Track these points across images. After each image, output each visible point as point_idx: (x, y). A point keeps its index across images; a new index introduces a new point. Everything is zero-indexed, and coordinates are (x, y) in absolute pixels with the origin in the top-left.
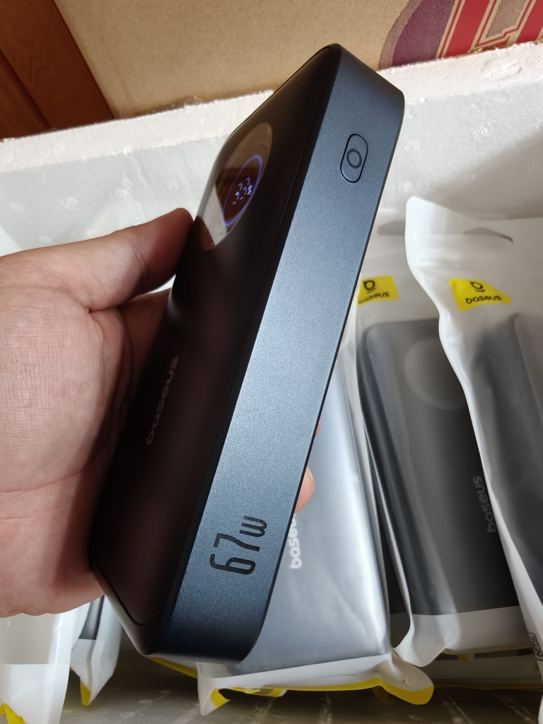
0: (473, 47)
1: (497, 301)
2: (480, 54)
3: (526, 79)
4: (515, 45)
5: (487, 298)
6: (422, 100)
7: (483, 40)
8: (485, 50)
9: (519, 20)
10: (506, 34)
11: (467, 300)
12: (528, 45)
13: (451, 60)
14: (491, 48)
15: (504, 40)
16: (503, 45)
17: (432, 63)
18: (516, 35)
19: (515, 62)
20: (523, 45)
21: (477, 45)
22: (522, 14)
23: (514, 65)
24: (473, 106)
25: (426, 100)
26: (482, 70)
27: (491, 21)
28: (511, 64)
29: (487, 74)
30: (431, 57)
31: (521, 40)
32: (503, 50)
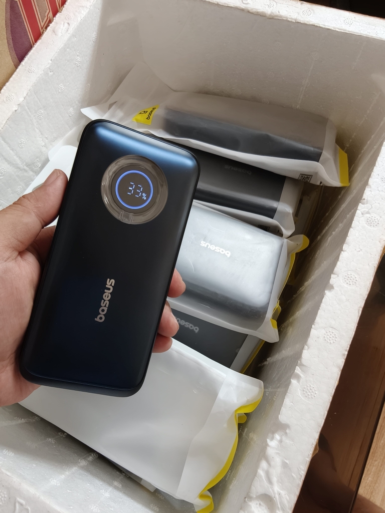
0: (41, 31)
1: (155, 110)
2: (47, 31)
3: (74, 25)
4: (54, 18)
5: (151, 112)
6: (50, 62)
7: (42, 24)
8: (46, 28)
9: (47, 7)
10: (47, 16)
11: (147, 119)
12: (58, 15)
13: (39, 42)
14: (48, 26)
15: (49, 19)
16: (50, 22)
17: (34, 49)
18: (51, 14)
19: (63, 23)
20: (57, 16)
21: (42, 28)
22: (46, 3)
23: (64, 24)
24: (68, 50)
25: (51, 60)
26: (56, 35)
27: (39, 14)
28: (62, 25)
29: (60, 34)
30: (31, 47)
31: (54, 15)
32: (53, 23)
